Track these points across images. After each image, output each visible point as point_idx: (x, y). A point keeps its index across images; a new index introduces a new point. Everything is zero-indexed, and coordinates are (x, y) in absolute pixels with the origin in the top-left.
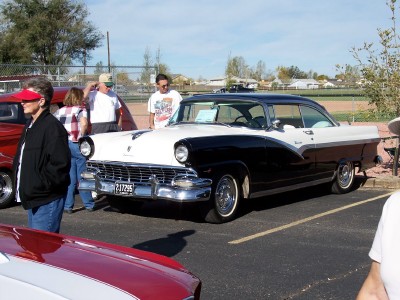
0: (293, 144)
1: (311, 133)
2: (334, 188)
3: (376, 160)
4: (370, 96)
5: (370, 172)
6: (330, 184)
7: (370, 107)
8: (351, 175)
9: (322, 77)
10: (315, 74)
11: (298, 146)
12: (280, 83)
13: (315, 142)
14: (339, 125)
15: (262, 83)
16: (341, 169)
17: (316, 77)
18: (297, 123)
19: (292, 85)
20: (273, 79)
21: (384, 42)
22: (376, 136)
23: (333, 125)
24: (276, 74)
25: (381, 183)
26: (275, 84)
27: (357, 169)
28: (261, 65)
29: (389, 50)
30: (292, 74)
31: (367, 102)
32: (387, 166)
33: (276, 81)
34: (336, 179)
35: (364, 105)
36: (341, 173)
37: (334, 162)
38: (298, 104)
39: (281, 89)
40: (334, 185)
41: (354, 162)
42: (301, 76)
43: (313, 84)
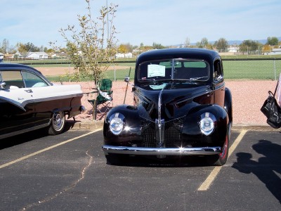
0: (16, 100)
1: (31, 91)
2: (50, 131)
3: (81, 109)
4: (75, 63)
5: (77, 117)
6: (47, 128)
7: (75, 71)
8: (63, 121)
9: (50, 51)
10: (46, 49)
11: (21, 102)
12: (20, 55)
13: (34, 98)
14: (52, 85)
15: (7, 55)
16: (55, 117)
17: (46, 50)
18: (20, 84)
19: (29, 57)
20: (15, 52)
21: (82, 25)
22: (80, 92)
23: (48, 85)
24: (16, 49)
25: (85, 125)
26: (16, 56)
27: (67, 116)
28: (5, 42)
29: (87, 30)
30: (29, 48)
31: (73, 68)
32: (90, 112)
33: (17, 53)
34: (51, 124)
35: (71, 70)
36: (55, 120)
37: (50, 112)
38: (20, 71)
39: (20, 59)
40: (50, 129)
41: (64, 111)
42: (35, 50)
43: (44, 56)
